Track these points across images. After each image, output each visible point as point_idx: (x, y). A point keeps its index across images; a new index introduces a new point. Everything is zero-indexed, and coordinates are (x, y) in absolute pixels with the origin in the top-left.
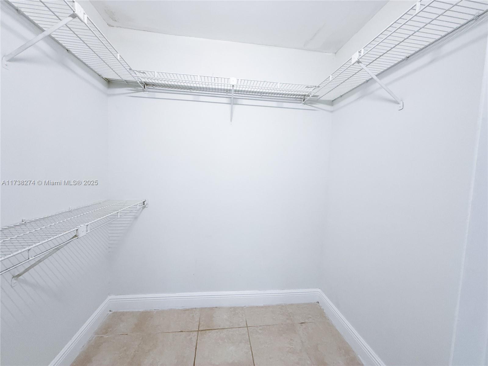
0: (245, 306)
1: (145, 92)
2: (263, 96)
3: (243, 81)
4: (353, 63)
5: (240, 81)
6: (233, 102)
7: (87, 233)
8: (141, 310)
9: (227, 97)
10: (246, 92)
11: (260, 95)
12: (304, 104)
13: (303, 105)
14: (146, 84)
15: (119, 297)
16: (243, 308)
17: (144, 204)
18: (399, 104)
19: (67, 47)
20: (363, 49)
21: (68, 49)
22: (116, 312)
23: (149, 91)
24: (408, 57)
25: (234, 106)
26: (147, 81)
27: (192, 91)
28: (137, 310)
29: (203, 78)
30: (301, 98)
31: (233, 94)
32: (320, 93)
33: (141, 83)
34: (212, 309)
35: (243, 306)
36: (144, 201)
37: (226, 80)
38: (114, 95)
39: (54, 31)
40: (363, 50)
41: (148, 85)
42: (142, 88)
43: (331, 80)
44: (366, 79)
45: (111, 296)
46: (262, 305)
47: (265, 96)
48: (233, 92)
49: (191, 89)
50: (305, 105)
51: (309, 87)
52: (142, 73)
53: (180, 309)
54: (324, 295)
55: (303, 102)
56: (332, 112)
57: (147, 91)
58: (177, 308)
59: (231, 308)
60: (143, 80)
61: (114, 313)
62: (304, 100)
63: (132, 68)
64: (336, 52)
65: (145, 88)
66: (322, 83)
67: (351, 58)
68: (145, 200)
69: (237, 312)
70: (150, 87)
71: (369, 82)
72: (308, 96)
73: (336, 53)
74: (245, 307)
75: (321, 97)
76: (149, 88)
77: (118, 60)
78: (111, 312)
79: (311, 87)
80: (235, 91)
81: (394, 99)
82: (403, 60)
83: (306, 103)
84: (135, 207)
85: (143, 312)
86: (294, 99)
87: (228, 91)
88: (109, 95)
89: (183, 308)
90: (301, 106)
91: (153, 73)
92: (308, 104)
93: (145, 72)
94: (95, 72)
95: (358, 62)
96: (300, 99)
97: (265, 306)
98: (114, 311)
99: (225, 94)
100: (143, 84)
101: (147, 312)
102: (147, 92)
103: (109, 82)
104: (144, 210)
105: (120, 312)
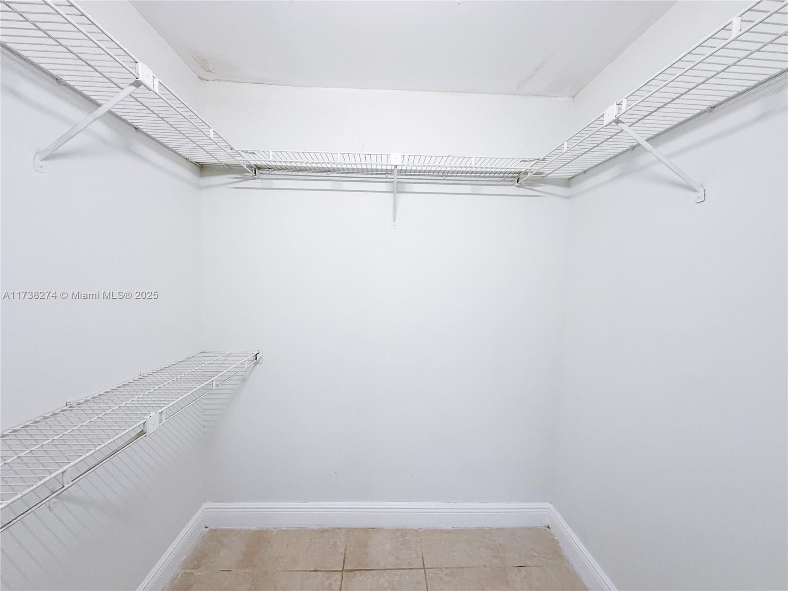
0: (420, 529)
1: (256, 180)
2: (447, 176)
3: (412, 158)
4: (605, 123)
5: (406, 157)
6: (398, 190)
7: (161, 424)
8: (253, 528)
9: (387, 182)
10: (418, 171)
11: (443, 176)
12: (517, 186)
13: (517, 188)
14: (257, 167)
15: (218, 505)
16: (417, 531)
17: (256, 359)
18: (695, 191)
19: (135, 124)
20: (626, 100)
21: (137, 126)
22: (215, 530)
23: (262, 179)
24: (714, 108)
25: (397, 195)
26: (259, 163)
27: (331, 175)
28: (247, 528)
29: (346, 156)
30: (512, 177)
31: (395, 177)
32: (547, 169)
33: (250, 166)
34: (366, 530)
35: (417, 527)
36: (255, 354)
37: (384, 157)
38: (210, 187)
39: (116, 104)
40: (625, 102)
41: (261, 168)
42: (251, 175)
43: (565, 149)
44: (630, 144)
45: (206, 504)
46: (450, 528)
47: (450, 176)
48: (396, 172)
49: (328, 171)
50: (520, 188)
51: (527, 161)
52: (250, 153)
53: (315, 528)
54: (558, 515)
55: (517, 184)
56: (568, 198)
57: (259, 178)
58: (310, 527)
59: (398, 530)
60: (253, 163)
61: (212, 530)
62: (518, 179)
63: (233, 147)
64: (574, 94)
65: (256, 174)
66: (550, 154)
67: (604, 114)
68: (258, 352)
69: (407, 538)
70: (263, 172)
71: (636, 149)
72: (526, 173)
73: (574, 97)
74: (422, 530)
75: (548, 174)
76: (262, 174)
77: (211, 139)
78: (208, 529)
79: (531, 161)
80: (401, 171)
81: (685, 182)
82: (703, 112)
83: (522, 184)
84: (241, 366)
85: (256, 531)
86: (501, 179)
87: (387, 172)
88: (201, 188)
89: (321, 527)
90: (512, 190)
91: (267, 153)
92: (524, 185)
93: (255, 152)
94: (180, 155)
95: (617, 121)
96: (510, 179)
97: (455, 530)
98: (212, 528)
99: (384, 176)
100: (253, 167)
101: (262, 531)
102: (260, 180)
103: (202, 168)
104: (256, 367)
105: (221, 530)
